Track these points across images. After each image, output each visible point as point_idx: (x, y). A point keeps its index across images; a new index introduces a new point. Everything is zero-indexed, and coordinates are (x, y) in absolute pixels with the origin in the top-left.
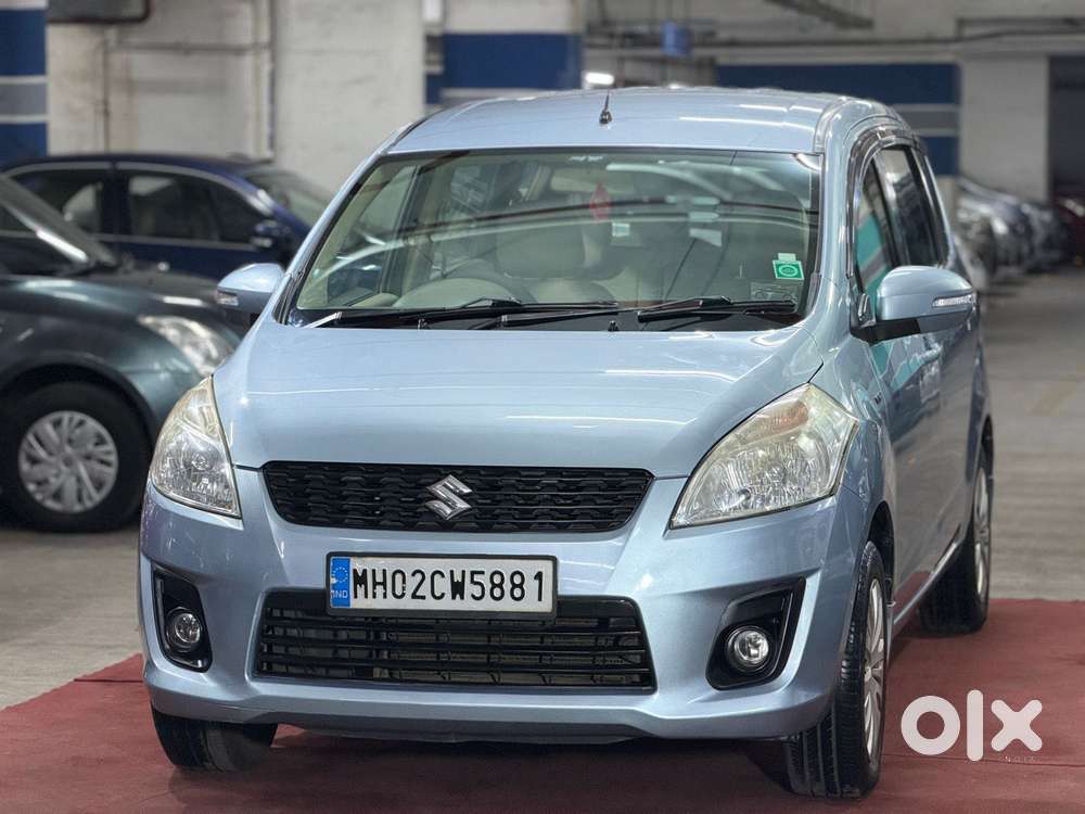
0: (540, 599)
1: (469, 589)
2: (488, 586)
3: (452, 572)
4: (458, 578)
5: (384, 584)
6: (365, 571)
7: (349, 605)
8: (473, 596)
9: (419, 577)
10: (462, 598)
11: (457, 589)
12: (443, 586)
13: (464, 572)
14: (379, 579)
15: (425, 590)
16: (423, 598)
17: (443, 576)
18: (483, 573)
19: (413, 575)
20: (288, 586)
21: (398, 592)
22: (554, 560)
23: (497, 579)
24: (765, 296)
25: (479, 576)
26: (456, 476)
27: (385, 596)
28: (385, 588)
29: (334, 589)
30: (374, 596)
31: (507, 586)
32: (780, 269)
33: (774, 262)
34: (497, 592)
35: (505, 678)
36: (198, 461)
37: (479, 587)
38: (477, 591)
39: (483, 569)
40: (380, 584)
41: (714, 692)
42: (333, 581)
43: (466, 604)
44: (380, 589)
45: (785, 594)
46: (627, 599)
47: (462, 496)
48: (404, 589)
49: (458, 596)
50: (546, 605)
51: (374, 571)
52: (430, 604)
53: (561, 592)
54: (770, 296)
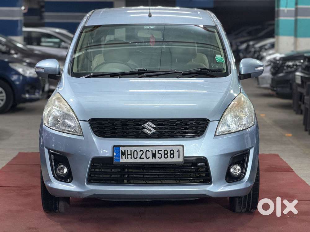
0: (179, 158)
1: (157, 155)
2: (163, 154)
3: (152, 151)
4: (154, 152)
5: (131, 155)
6: (125, 151)
7: (120, 161)
8: (158, 157)
9: (142, 152)
10: (155, 158)
11: (154, 155)
12: (149, 154)
13: (155, 150)
14: (129, 153)
15: (144, 156)
16: (143, 158)
17: (149, 152)
18: (161, 150)
19: (140, 151)
20: (100, 156)
21: (135, 157)
22: (183, 146)
23: (166, 152)
24: (216, 67)
25: (160, 151)
26: (150, 122)
27: (131, 158)
28: (131, 156)
29: (115, 157)
30: (128, 158)
31: (169, 154)
32: (218, 59)
33: (215, 57)
34: (166, 156)
35: (166, 181)
36: (60, 119)
37: (160, 155)
38: (160, 156)
39: (161, 149)
40: (129, 154)
41: (228, 183)
42: (115, 154)
43: (156, 160)
44: (129, 156)
45: (245, 154)
46: (203, 157)
47: (153, 128)
48: (137, 156)
49: (154, 158)
50: (181, 160)
51: (128, 151)
52: (145, 160)
53: (185, 155)
54: (217, 67)
